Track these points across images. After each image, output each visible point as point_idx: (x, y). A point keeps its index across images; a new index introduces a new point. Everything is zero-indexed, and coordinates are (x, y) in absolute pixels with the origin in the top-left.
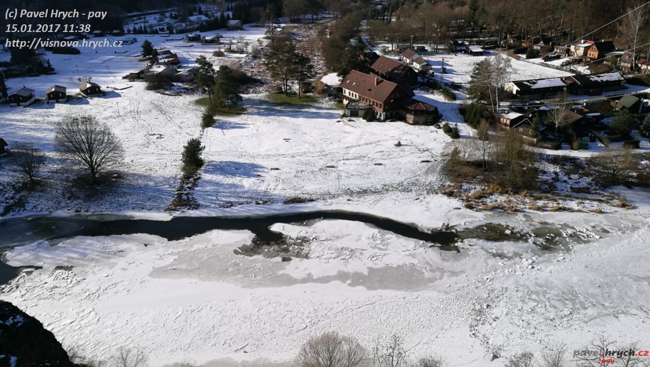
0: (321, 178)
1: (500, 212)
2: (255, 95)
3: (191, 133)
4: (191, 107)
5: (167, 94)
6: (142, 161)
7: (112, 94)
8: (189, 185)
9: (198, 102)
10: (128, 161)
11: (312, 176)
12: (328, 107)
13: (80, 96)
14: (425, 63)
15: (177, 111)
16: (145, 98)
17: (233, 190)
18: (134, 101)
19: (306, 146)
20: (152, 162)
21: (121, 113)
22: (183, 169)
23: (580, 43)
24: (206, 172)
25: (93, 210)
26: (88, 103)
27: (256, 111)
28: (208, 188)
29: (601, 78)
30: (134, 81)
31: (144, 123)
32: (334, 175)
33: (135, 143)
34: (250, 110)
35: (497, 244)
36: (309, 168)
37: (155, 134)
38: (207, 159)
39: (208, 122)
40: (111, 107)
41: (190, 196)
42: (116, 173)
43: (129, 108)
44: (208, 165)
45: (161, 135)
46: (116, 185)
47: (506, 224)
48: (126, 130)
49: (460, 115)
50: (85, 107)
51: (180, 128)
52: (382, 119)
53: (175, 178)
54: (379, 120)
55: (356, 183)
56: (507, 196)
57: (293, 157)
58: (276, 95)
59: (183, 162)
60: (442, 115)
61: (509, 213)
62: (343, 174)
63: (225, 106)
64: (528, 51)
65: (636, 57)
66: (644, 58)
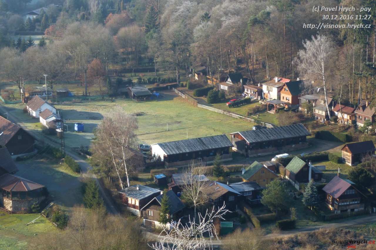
23: (274, 82)
64: (209, 93)
65: (331, 103)
66: (341, 104)
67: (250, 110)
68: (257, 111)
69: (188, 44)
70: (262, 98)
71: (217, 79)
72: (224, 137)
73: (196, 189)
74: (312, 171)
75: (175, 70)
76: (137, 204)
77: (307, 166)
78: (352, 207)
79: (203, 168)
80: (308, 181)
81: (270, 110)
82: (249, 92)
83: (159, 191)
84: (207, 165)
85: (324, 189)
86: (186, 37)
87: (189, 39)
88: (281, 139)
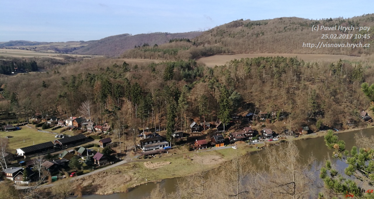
23: (70, 119)
64: (43, 125)
66: (97, 125)
67: (61, 131)
68: (64, 130)
70: (66, 126)
71: (46, 120)
72: (51, 143)
73: (39, 165)
74: (88, 151)
75: (26, 117)
76: (12, 175)
77: (86, 150)
79: (41, 156)
80: (87, 155)
81: (69, 130)
82: (60, 124)
83: (22, 168)
84: (43, 155)
85: (93, 158)
88: (75, 141)
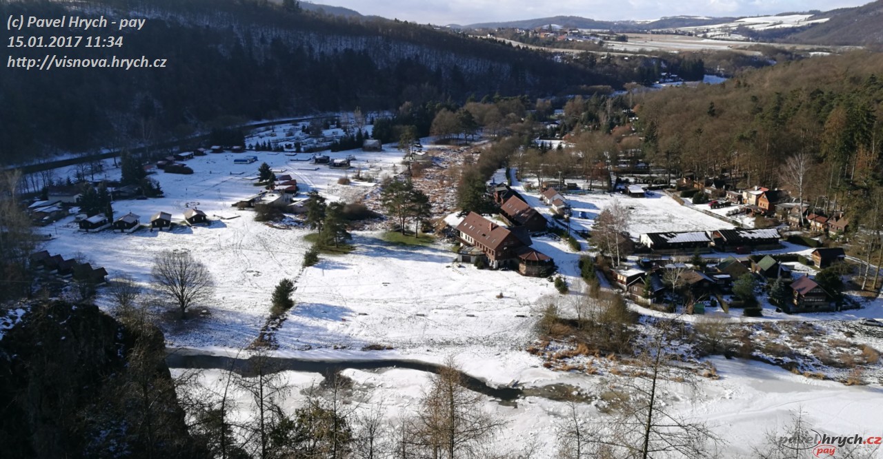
0: (406, 326)
1: (577, 373)
2: (369, 232)
3: (289, 272)
4: (298, 243)
5: (276, 227)
6: (234, 298)
7: (219, 224)
8: (274, 326)
9: (307, 238)
10: (219, 298)
11: (399, 323)
12: (443, 249)
13: (185, 225)
14: (563, 206)
15: (281, 247)
16: (252, 231)
17: (316, 332)
18: (239, 234)
19: (404, 291)
20: (244, 300)
21: (223, 245)
22: (273, 310)
23: (754, 190)
24: (294, 313)
25: (178, 344)
26: (191, 232)
27: (365, 250)
28: (292, 330)
29: (753, 235)
30: (244, 210)
31: (244, 258)
32: (421, 324)
33: (231, 279)
34: (359, 249)
35: (558, 403)
36: (398, 315)
37: (252, 271)
38: (298, 300)
39: (311, 260)
40: (214, 238)
41: (272, 338)
42: (205, 309)
43: (232, 240)
44: (298, 306)
45: (258, 272)
46: (204, 321)
47: (577, 385)
48: (224, 265)
49: (578, 269)
50: (187, 237)
51: (280, 265)
52: (494, 267)
53: (262, 317)
54: (491, 269)
55: (440, 334)
56: (592, 357)
57: (386, 302)
58: (392, 233)
59: (273, 302)
60: (557, 267)
61: (587, 375)
62: (431, 324)
63: (333, 245)
64: (694, 195)
65: (806, 212)
66: (815, 213)
68: (736, 213)
69: (679, 153)
70: (741, 203)
71: (703, 184)
73: (675, 274)
74: (782, 269)
75: (667, 173)
76: (625, 280)
77: (776, 265)
78: (816, 304)
80: (777, 277)
82: (730, 197)
83: (644, 272)
84: (687, 255)
85: (791, 286)
86: (679, 147)
87: (681, 149)
